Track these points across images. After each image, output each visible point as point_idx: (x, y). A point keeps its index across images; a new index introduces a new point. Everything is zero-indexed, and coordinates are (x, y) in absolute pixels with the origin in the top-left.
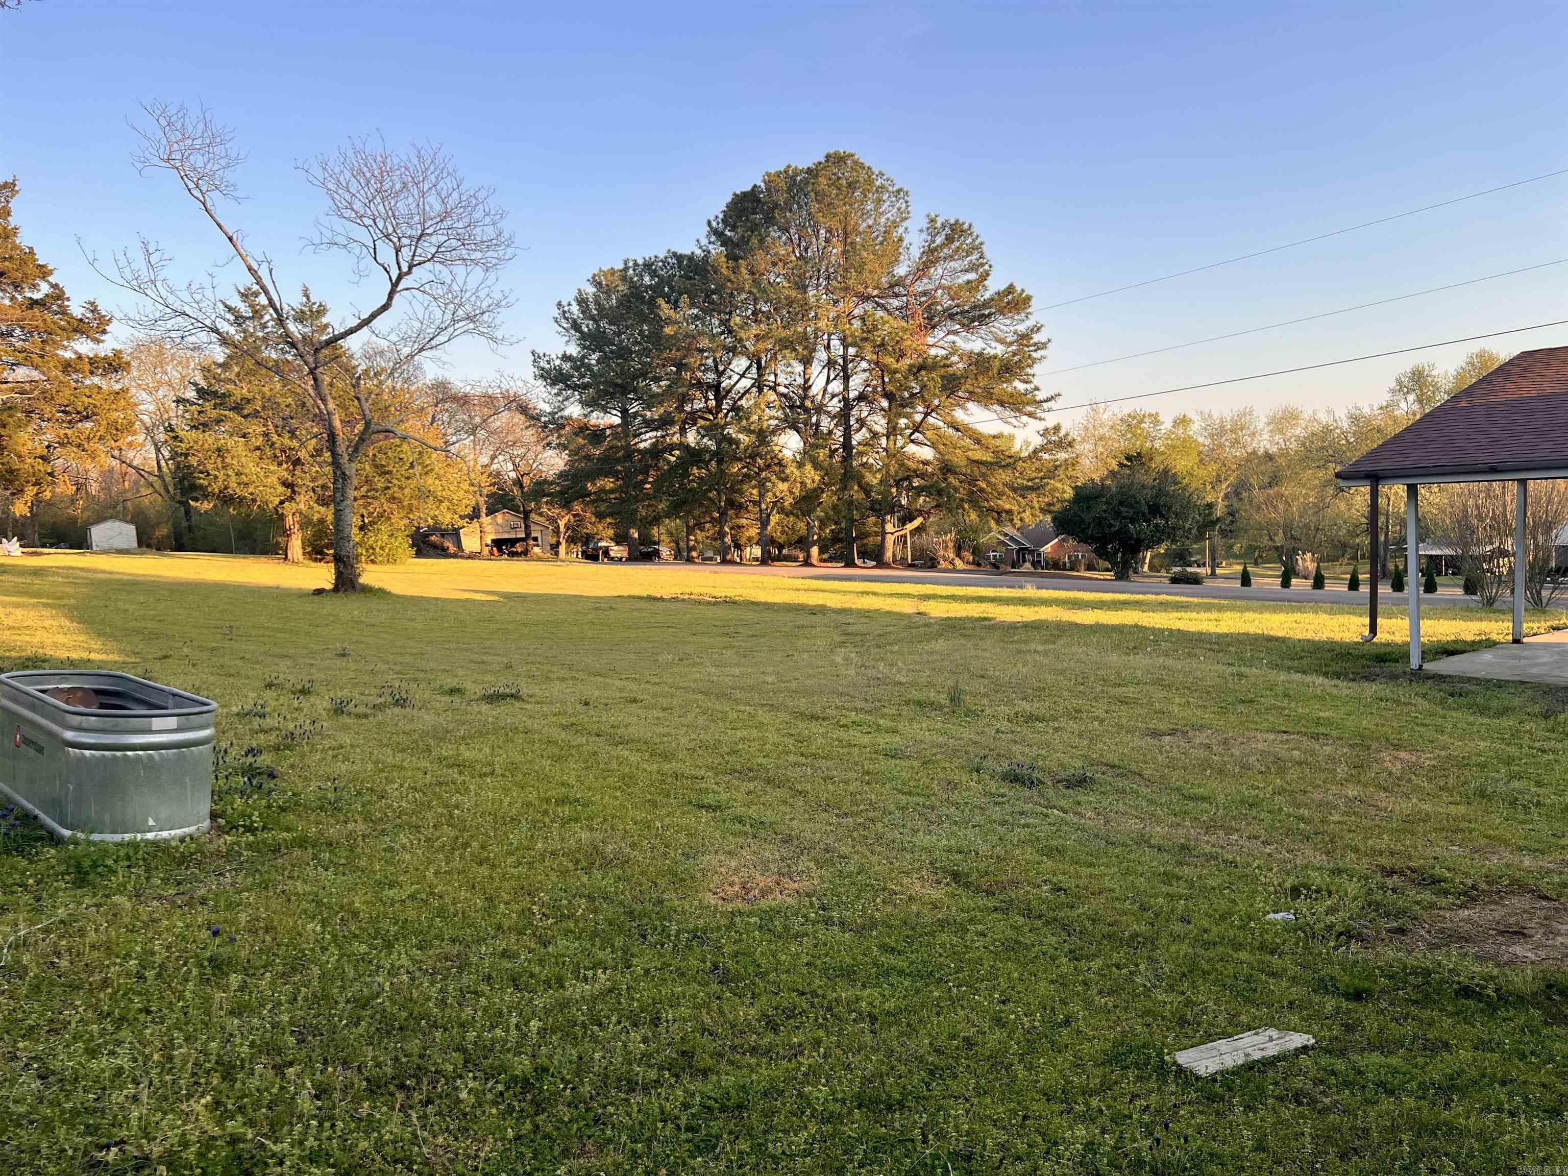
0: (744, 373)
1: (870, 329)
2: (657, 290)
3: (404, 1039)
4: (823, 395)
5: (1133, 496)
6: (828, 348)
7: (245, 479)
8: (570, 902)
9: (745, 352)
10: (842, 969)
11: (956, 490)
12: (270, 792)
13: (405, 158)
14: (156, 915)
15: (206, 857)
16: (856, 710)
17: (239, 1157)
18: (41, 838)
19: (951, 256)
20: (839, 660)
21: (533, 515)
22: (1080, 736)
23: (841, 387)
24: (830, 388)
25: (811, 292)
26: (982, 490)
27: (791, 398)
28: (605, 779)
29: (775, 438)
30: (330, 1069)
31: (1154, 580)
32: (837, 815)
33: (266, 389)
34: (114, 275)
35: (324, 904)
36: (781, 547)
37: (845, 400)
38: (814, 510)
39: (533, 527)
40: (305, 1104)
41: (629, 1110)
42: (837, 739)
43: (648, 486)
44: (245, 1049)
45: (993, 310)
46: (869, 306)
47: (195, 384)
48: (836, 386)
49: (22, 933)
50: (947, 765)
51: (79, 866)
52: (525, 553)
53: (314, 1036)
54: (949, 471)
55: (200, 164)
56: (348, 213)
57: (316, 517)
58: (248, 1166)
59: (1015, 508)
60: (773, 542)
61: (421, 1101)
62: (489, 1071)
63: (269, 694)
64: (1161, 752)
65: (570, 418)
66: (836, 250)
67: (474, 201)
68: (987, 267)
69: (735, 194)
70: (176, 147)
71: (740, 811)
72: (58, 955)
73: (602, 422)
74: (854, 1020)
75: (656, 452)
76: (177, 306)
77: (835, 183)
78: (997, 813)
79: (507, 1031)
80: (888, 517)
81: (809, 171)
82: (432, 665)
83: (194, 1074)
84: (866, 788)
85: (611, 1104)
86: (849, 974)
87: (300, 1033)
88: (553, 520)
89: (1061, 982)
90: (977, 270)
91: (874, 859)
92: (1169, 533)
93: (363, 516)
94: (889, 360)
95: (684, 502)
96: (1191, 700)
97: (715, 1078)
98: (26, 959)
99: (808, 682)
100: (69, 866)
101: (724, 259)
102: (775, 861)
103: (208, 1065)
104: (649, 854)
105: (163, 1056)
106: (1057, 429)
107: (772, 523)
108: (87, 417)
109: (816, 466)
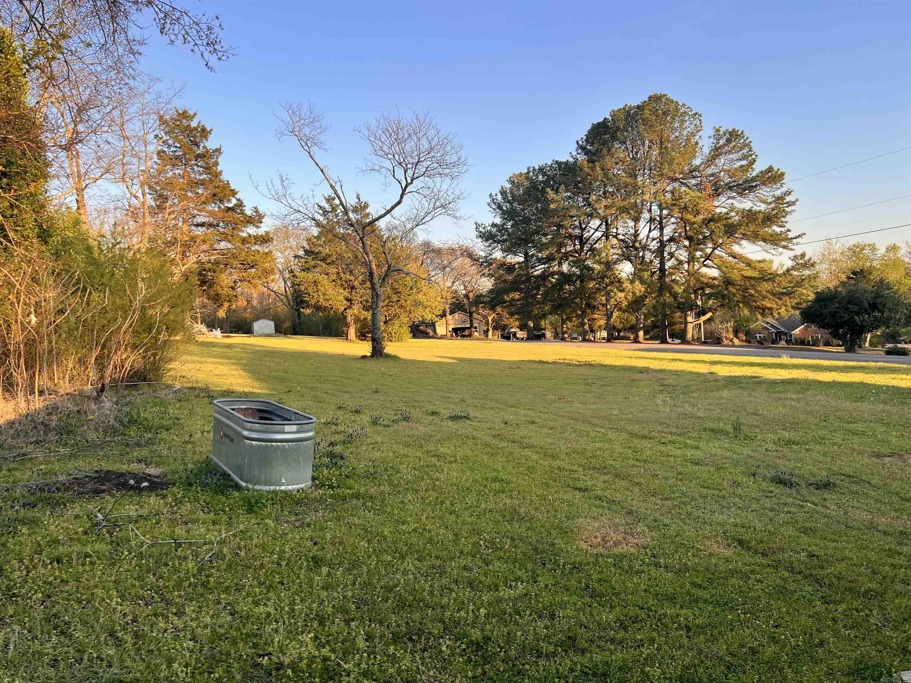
0: (598, 228)
1: (677, 197)
2: (546, 183)
3: (411, 612)
4: (647, 240)
5: (858, 298)
6: (650, 211)
7: (327, 297)
8: (501, 540)
9: (598, 216)
10: (666, 595)
11: (734, 295)
12: (341, 467)
13: (410, 120)
14: (286, 531)
15: (309, 501)
16: (671, 433)
17: (328, 670)
18: (232, 486)
19: (730, 151)
20: (659, 402)
21: (474, 314)
22: (825, 455)
23: (659, 234)
24: (651, 235)
25: (640, 179)
26: (752, 295)
27: (626, 242)
28: (518, 468)
29: (616, 266)
30: (373, 625)
31: (873, 352)
32: (661, 499)
33: (338, 249)
34: (266, 192)
35: (369, 531)
36: (619, 331)
37: (661, 242)
38: (641, 309)
39: (474, 321)
40: (361, 643)
41: (538, 668)
42: (660, 451)
43: (539, 296)
44: (330, 609)
45: (758, 183)
46: (676, 185)
47: (303, 248)
48: (655, 234)
49: (223, 536)
50: (733, 471)
51: (249, 502)
52: (470, 335)
53: (365, 605)
54: (729, 283)
55: (308, 132)
56: (380, 153)
57: (363, 317)
58: (332, 674)
59: (774, 306)
60: (614, 328)
61: (421, 649)
62: (457, 636)
63: (340, 413)
64: (883, 468)
65: (495, 259)
66: (655, 152)
67: (446, 141)
68: (754, 156)
69: (593, 124)
70: (296, 124)
71: (600, 493)
72: (239, 548)
73: (513, 260)
74: (676, 628)
75: (544, 277)
76: (296, 207)
77: (655, 112)
78: (768, 503)
79: (467, 613)
80: (689, 313)
81: (638, 107)
82: (423, 398)
83: (305, 620)
84: (679, 483)
85: (528, 664)
86: (671, 599)
87: (357, 603)
88: (485, 317)
89: (816, 616)
90: (747, 158)
91: (686, 528)
92: (885, 322)
93: (386, 316)
94: (689, 217)
95: (560, 306)
96: (904, 433)
97: (589, 655)
98: (225, 550)
99: (640, 415)
100: (245, 502)
101: (586, 163)
102: (622, 525)
103: (312, 616)
104: (545, 515)
105: (290, 608)
106: (803, 255)
107: (614, 317)
108: (252, 267)
109: (642, 282)
